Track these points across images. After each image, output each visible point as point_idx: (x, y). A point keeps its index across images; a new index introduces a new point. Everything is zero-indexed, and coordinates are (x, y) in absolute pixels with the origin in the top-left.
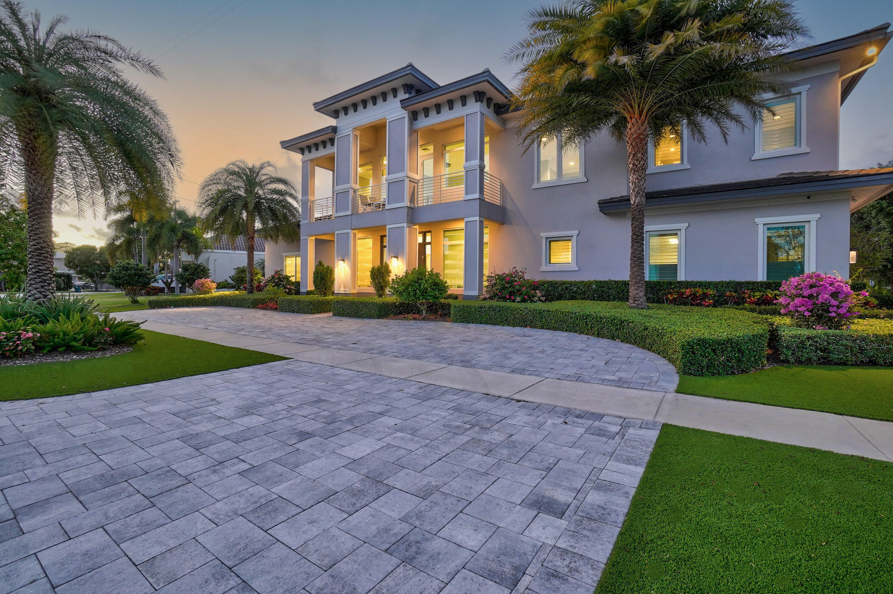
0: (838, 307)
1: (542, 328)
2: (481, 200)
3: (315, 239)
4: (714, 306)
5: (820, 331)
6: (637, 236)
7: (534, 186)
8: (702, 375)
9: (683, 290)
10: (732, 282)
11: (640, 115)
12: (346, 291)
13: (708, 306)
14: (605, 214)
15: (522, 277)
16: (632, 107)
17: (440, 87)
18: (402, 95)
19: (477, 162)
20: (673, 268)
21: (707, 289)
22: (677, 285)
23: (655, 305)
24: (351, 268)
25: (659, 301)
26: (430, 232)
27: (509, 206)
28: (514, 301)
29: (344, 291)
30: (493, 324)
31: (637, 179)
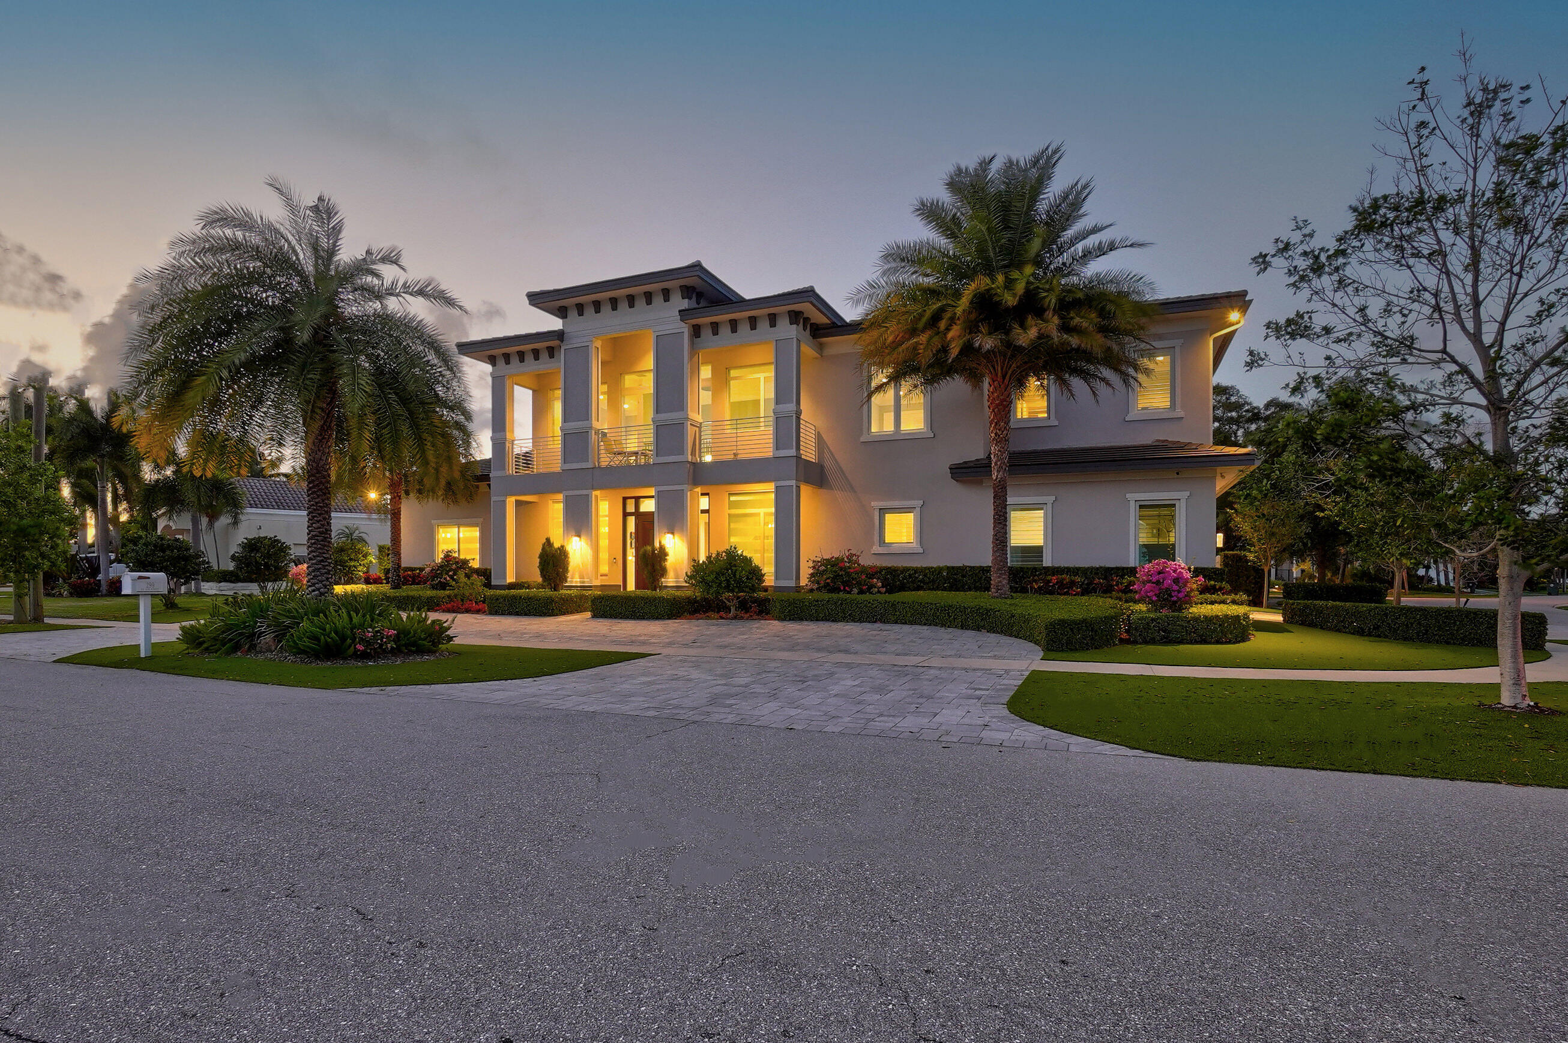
0: (1179, 592)
1: (896, 623)
2: (798, 457)
3: (516, 501)
4: (1083, 594)
5: (1165, 612)
6: (1000, 516)
7: (862, 439)
8: (1063, 650)
9: (1049, 578)
10: (1101, 567)
11: (1004, 377)
12: (584, 582)
13: (1075, 595)
14: (957, 481)
15: (857, 562)
16: (994, 368)
17: (742, 300)
18: (680, 303)
19: (792, 407)
20: (1037, 551)
21: (1075, 576)
22: (1043, 571)
23: (1019, 594)
24: (592, 548)
25: (1024, 590)
26: (707, 494)
27: (828, 463)
28: (849, 593)
29: (581, 582)
30: (833, 621)
31: (999, 451)
